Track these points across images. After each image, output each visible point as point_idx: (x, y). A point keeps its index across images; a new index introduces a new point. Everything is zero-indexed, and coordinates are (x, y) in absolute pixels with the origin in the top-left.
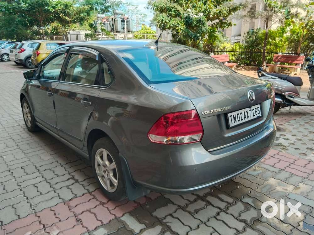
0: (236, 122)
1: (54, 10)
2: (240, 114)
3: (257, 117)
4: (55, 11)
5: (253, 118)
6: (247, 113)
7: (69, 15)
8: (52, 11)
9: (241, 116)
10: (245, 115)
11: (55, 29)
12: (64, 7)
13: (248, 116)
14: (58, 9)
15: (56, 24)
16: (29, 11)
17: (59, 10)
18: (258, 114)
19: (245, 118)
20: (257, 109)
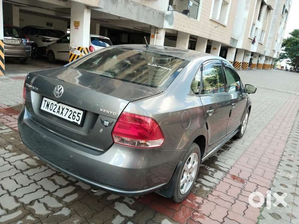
0: (48, 109)
2: (54, 105)
3: (73, 122)
5: (66, 118)
6: (63, 109)
9: (54, 107)
10: (59, 109)
13: (62, 113)
18: (75, 119)
19: (58, 113)
20: (77, 113)
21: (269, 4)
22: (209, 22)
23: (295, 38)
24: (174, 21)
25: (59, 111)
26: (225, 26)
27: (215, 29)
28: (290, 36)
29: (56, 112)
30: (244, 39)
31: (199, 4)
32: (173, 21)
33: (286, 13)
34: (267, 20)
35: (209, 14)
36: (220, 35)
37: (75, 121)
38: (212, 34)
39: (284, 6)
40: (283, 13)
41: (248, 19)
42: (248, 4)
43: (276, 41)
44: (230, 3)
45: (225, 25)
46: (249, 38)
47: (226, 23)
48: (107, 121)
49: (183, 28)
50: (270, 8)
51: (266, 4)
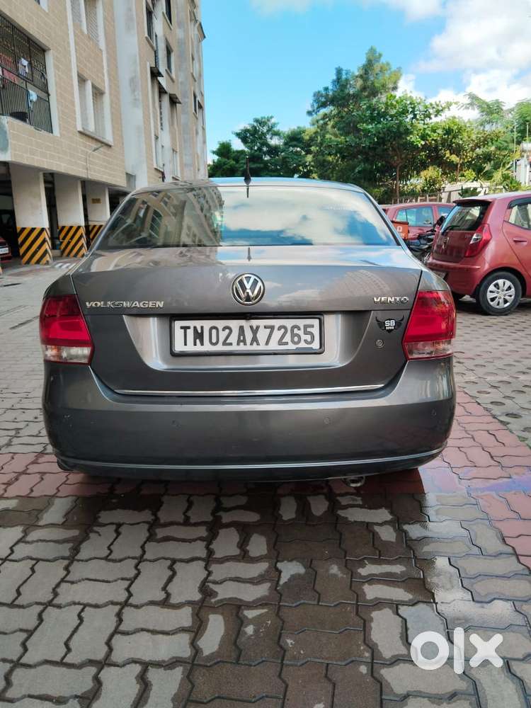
0: (202, 345)
1: (423, 143)
3: (298, 348)
4: (426, 144)
5: (273, 347)
6: (255, 332)
7: (458, 151)
8: (419, 145)
9: (224, 333)
10: (241, 333)
11: (432, 182)
12: (445, 135)
13: (254, 339)
14: (433, 140)
15: (432, 172)
16: (375, 149)
17: (433, 142)
18: (302, 341)
19: (242, 344)
20: (302, 328)
21: (172, 92)
22: (78, 139)
23: (224, 160)
24: (9, 141)
25: (242, 338)
26: (110, 146)
27: (93, 155)
28: (216, 158)
29: (235, 342)
30: (148, 172)
31: (49, 95)
32: (7, 140)
33: (201, 111)
34: (176, 126)
35: (75, 119)
36: (106, 167)
37: (302, 345)
38: (91, 166)
39: (195, 97)
40: (195, 110)
41: (145, 128)
42: (136, 93)
43: (199, 170)
44: (107, 91)
45: (110, 144)
46: (156, 169)
47: (109, 138)
48: (390, 320)
49: (33, 156)
50: (175, 100)
51: (166, 92)
